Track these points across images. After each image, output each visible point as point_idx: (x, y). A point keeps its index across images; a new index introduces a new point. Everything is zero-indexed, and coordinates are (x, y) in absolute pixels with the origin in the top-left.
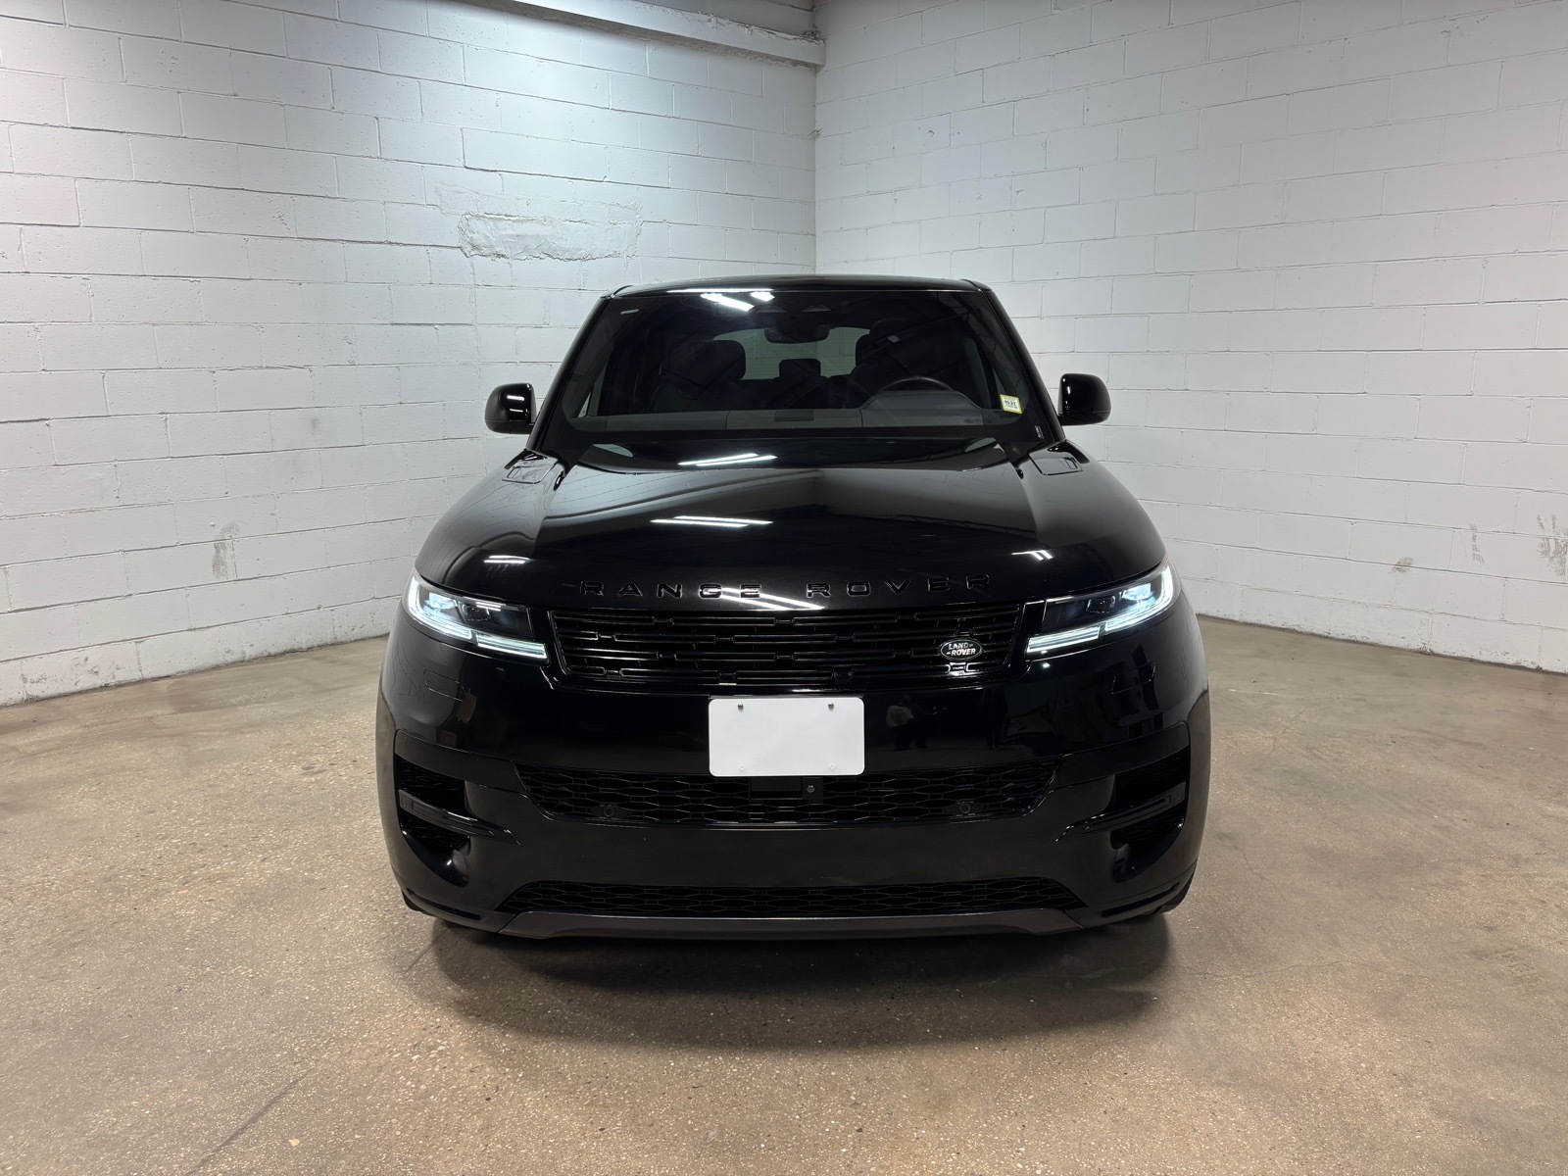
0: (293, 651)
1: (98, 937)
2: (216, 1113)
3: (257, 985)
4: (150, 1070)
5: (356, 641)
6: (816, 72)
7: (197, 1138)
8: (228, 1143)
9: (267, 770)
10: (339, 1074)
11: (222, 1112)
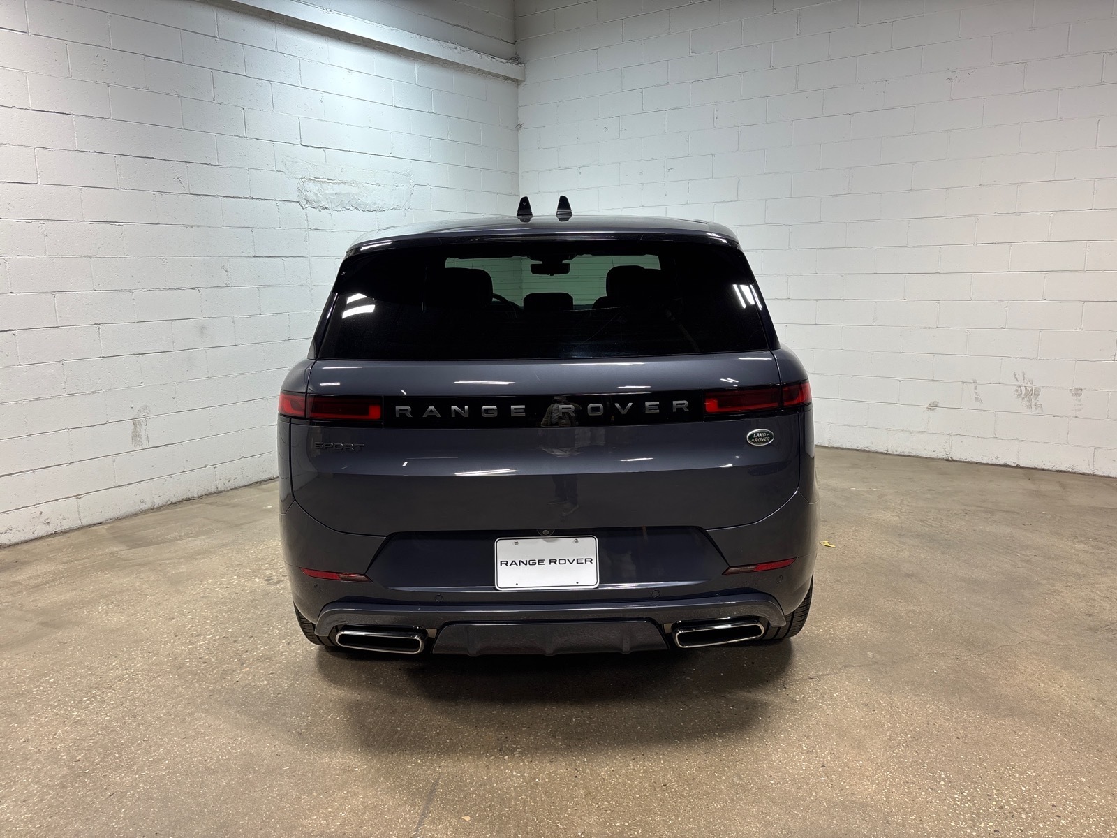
0: (188, 499)
5: (231, 489)
6: (519, 85)
9: (237, 583)
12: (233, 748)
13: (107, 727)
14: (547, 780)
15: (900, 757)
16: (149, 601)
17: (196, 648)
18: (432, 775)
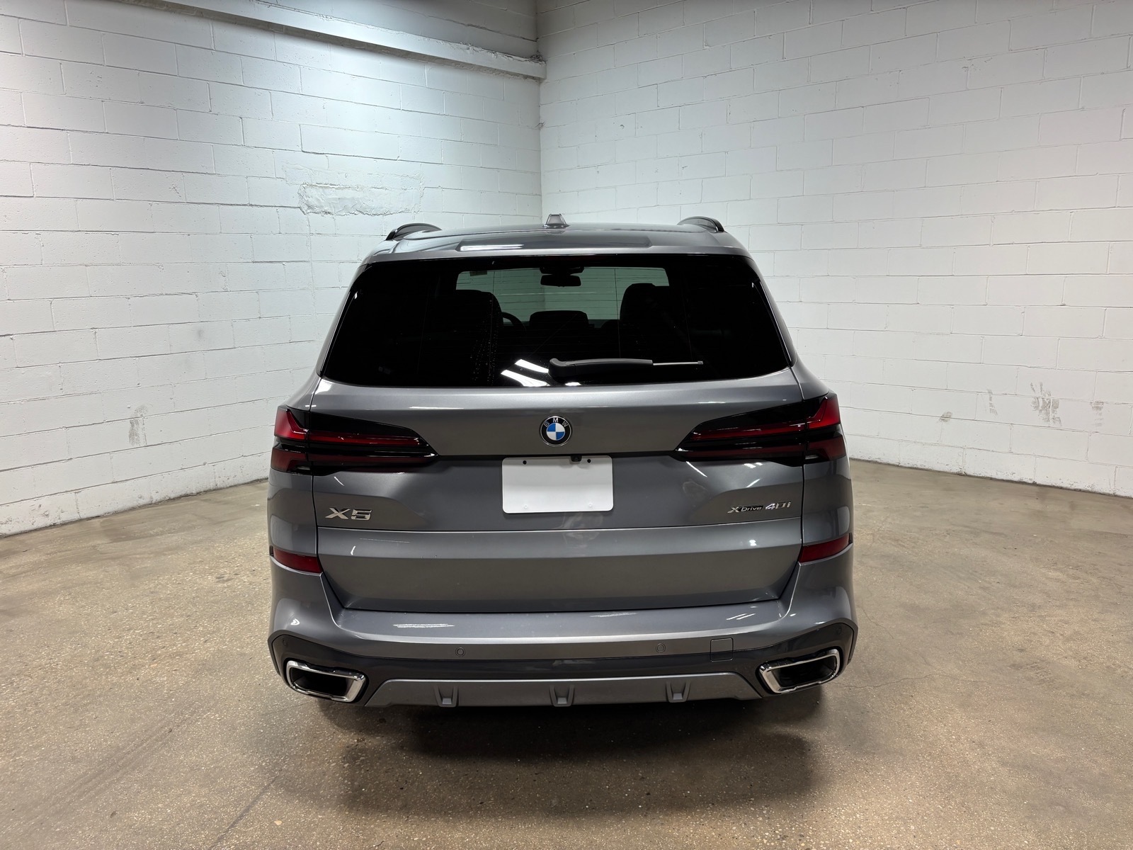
0: (186, 496)
1: (101, 699)
2: (219, 808)
3: (224, 724)
4: (164, 783)
5: (231, 487)
6: (540, 83)
7: (211, 825)
8: (232, 826)
9: (190, 580)
10: (297, 779)
11: (224, 806)
14: (372, 790)
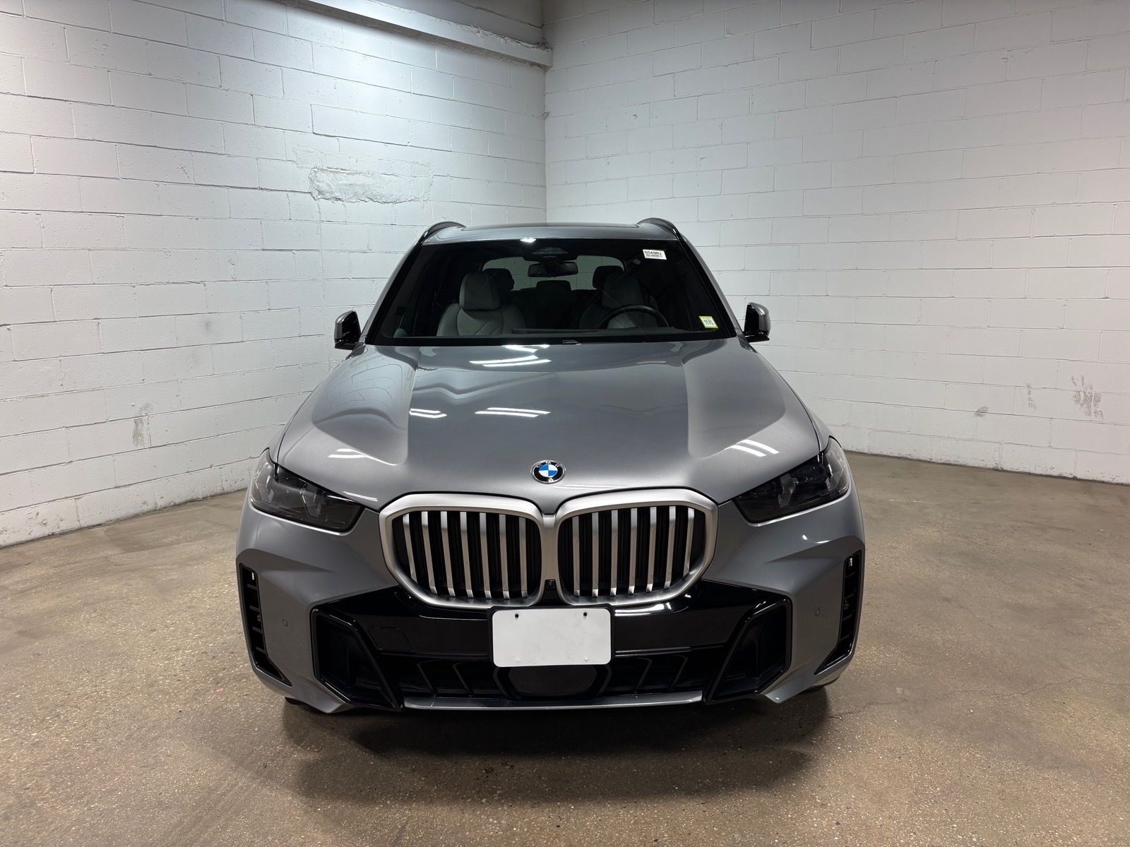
0: (192, 501)
6: (546, 71)
12: (192, 781)
13: (65, 750)
14: (525, 830)
15: (927, 814)
16: (134, 610)
17: (172, 664)
18: (400, 818)
